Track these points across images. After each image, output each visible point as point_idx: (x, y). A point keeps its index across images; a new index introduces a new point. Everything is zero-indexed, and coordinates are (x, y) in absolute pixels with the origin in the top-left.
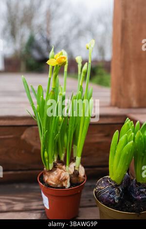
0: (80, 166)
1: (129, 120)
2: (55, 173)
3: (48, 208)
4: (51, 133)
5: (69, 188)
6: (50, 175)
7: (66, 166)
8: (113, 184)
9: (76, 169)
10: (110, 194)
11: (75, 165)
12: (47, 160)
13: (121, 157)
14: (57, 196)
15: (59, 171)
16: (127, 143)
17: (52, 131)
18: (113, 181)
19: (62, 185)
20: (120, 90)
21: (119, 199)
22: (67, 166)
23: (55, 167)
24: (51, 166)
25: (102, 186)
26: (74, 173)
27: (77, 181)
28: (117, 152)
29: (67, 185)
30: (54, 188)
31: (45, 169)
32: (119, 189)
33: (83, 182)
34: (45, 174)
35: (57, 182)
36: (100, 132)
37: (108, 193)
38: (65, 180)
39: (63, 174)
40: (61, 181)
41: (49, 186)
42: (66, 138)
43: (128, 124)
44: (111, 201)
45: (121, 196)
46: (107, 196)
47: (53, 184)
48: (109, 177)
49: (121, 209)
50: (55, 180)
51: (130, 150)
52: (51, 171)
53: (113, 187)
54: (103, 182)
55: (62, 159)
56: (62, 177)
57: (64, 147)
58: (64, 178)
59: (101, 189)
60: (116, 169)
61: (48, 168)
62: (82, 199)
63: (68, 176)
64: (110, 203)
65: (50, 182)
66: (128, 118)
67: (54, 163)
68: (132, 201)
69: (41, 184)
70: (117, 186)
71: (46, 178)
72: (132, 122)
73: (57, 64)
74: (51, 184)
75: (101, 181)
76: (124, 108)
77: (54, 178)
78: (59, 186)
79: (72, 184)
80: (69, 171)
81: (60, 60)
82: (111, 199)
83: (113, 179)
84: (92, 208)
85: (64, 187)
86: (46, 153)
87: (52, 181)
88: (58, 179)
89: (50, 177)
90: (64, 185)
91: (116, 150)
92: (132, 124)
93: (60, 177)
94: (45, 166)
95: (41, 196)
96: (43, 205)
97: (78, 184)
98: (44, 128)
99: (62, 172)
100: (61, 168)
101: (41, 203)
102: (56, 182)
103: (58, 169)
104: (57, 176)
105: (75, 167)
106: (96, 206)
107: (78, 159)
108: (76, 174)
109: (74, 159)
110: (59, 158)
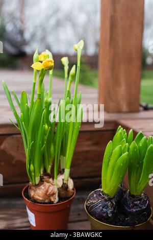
0: (69, 179)
1: (122, 128)
2: (42, 187)
3: (34, 225)
4: (38, 144)
5: (57, 203)
6: (36, 190)
7: (53, 179)
8: (106, 198)
9: (65, 182)
10: (103, 208)
11: (63, 178)
12: (33, 174)
13: (115, 169)
14: (44, 212)
15: (47, 184)
16: (121, 155)
17: (39, 141)
18: (106, 195)
19: (50, 200)
20: (109, 93)
21: (112, 213)
22: (55, 180)
23: (42, 181)
24: (37, 180)
25: (94, 200)
26: (62, 186)
27: (66, 194)
28: (111, 163)
29: (56, 199)
30: (41, 203)
31: (30, 183)
32: (112, 202)
33: (72, 196)
34: (30, 188)
35: (45, 197)
36: (89, 139)
37: (101, 208)
38: (54, 194)
39: (51, 188)
40: (48, 195)
41: (35, 201)
42: (52, 148)
43: (121, 133)
44: (104, 215)
45: (114, 209)
46: (99, 210)
47: (40, 200)
48: (102, 190)
49: (114, 223)
50: (42, 196)
51: (125, 162)
52: (37, 186)
53: (106, 201)
54: (95, 195)
55: (49, 171)
56: (50, 191)
57: (51, 158)
58: (52, 192)
59: (93, 203)
60: (109, 182)
61: (33, 182)
62: (71, 213)
63: (56, 190)
64: (103, 217)
65: (37, 197)
66: (120, 126)
67: (40, 176)
68: (126, 214)
69: (26, 199)
70: (110, 199)
71: (32, 193)
72: (125, 130)
73: (43, 67)
74: (37, 199)
75: (93, 194)
76: (113, 112)
77: (41, 193)
78: (47, 201)
79: (60, 198)
80: (57, 185)
81: (47, 64)
82: (104, 213)
83: (105, 192)
84: (81, 223)
85: (52, 202)
86: (32, 166)
87: (39, 196)
88: (46, 194)
89: (36, 192)
90: (52, 200)
91: (109, 161)
92: (124, 133)
93: (47, 191)
94: (30, 180)
95: (26, 213)
96: (29, 222)
97: (67, 198)
98: (30, 138)
99: (50, 186)
100: (48, 182)
101: (25, 220)
102: (43, 197)
103: (45, 183)
104: (45, 190)
105: (63, 180)
106: (86, 220)
107: (67, 171)
108: (65, 187)
109: (62, 170)
110: (45, 171)
